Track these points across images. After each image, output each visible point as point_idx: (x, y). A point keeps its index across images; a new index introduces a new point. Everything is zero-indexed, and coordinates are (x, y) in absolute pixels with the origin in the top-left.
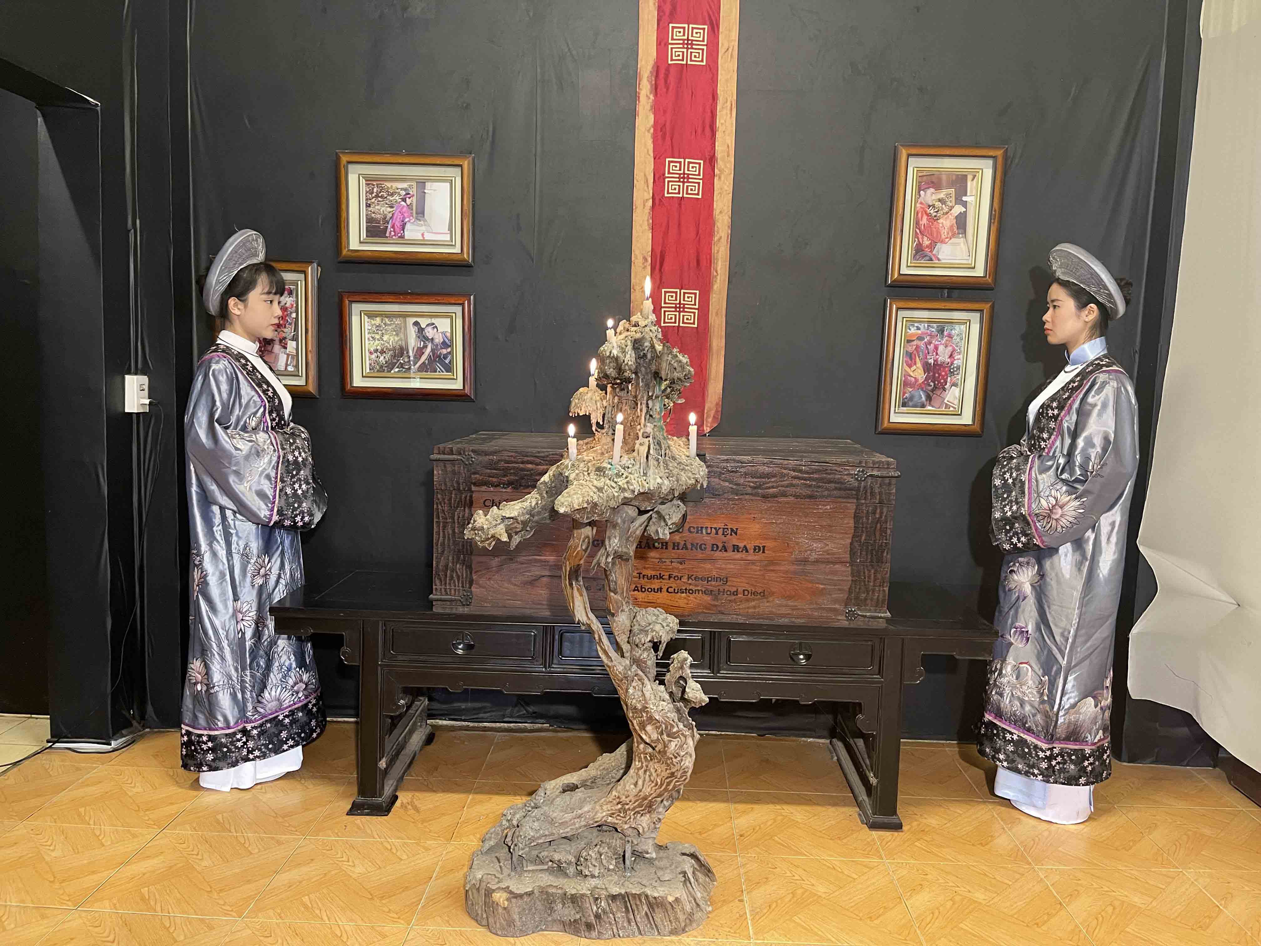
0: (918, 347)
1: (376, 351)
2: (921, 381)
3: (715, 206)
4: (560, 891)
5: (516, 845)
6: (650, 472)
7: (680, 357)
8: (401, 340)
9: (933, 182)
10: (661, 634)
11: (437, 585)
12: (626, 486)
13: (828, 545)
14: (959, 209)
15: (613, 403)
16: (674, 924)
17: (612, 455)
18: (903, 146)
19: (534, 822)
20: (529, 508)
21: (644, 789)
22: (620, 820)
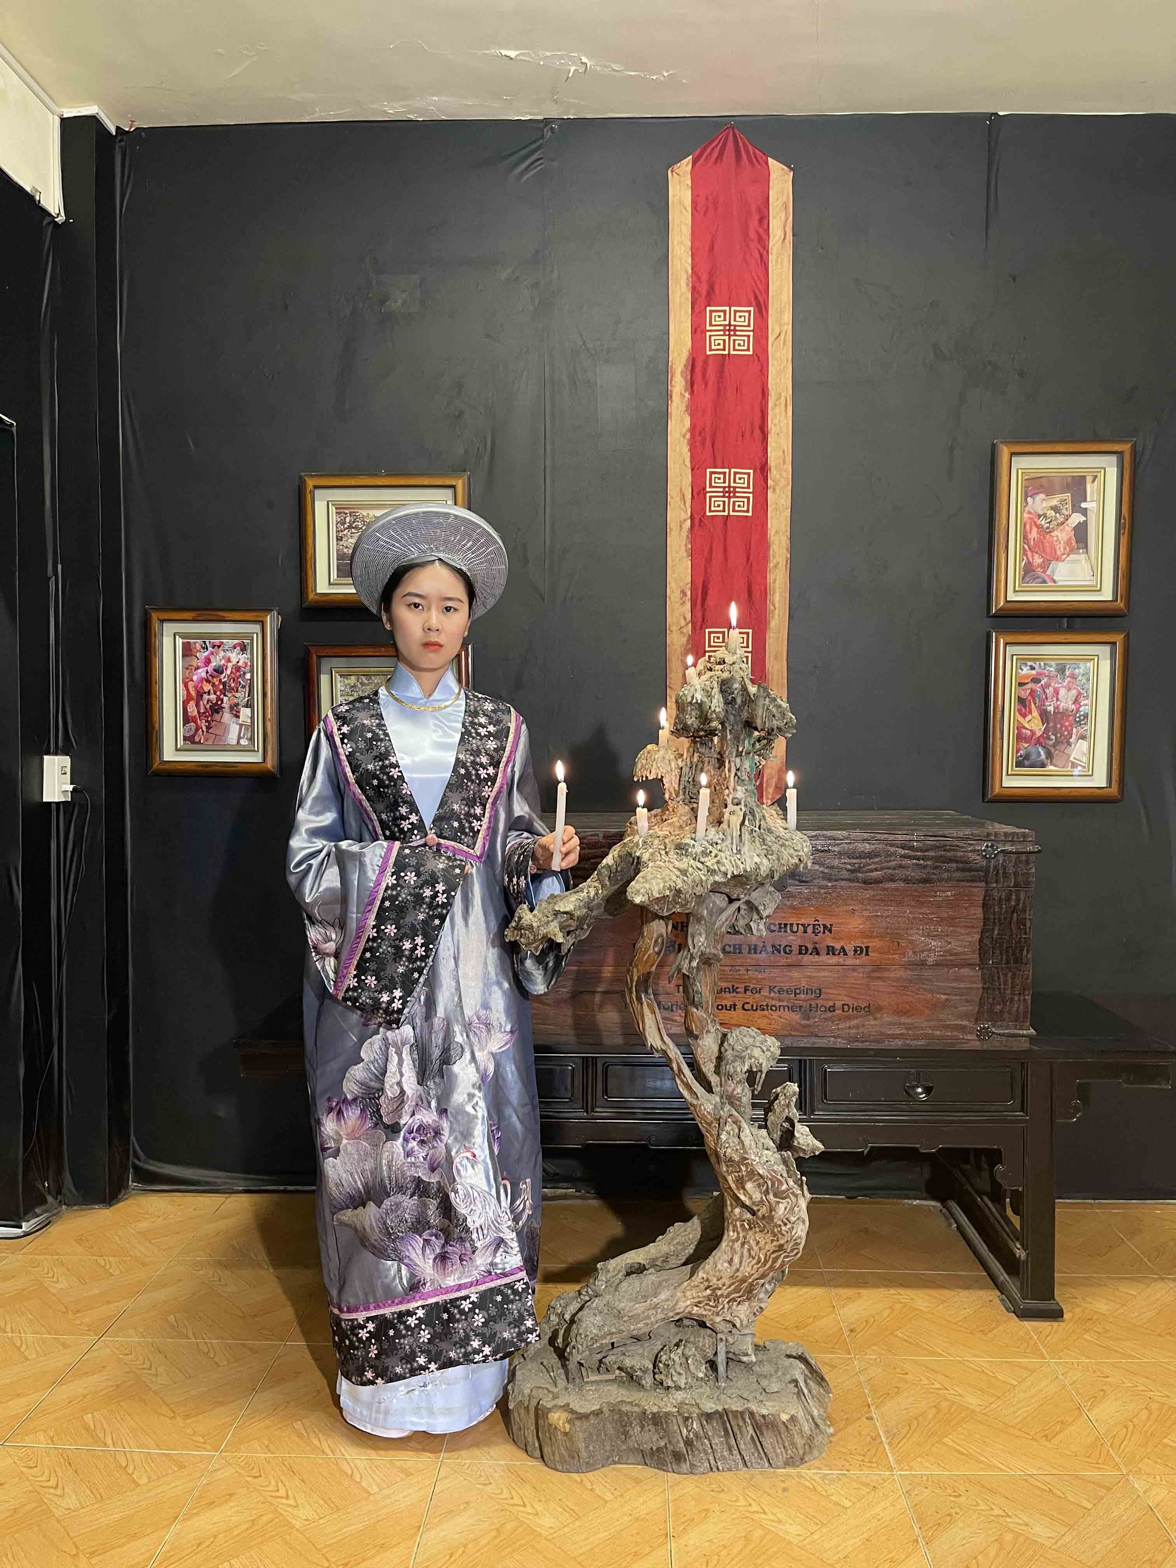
0: (1033, 692)
2: (1039, 733)
3: (769, 525)
4: (636, 1409)
5: (574, 1347)
6: (745, 849)
7: (779, 701)
9: (1042, 486)
10: (761, 1061)
12: (716, 867)
13: (950, 943)
14: (1077, 518)
15: (692, 761)
17: (695, 828)
18: (1004, 443)
19: (595, 1315)
20: (586, 900)
21: (742, 1268)
22: (710, 1310)
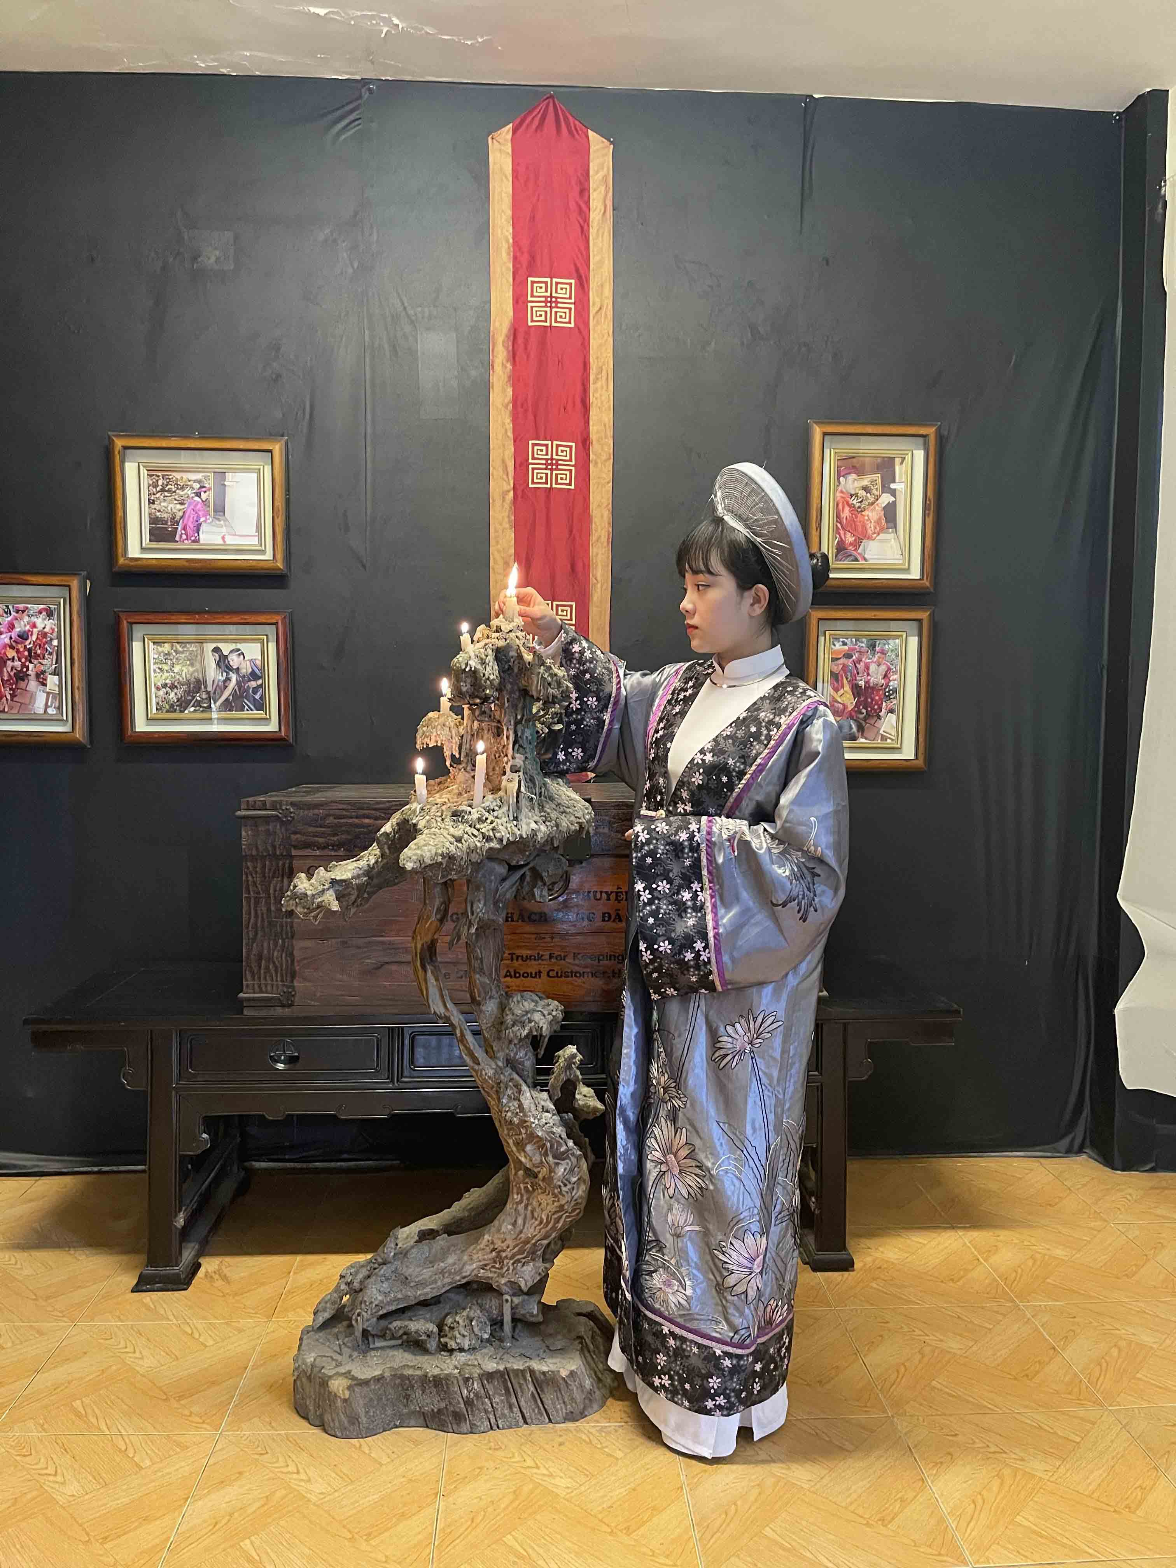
1: (165, 686)
2: (850, 707)
3: (591, 499)
5: (359, 1315)
6: (522, 817)
8: (197, 671)
9: (854, 467)
10: (541, 1025)
11: (248, 980)
12: (491, 834)
14: (886, 499)
15: (472, 729)
16: (569, 1406)
17: (473, 795)
18: (817, 423)
19: (382, 1282)
20: (366, 868)
21: (525, 1230)
22: (495, 1272)
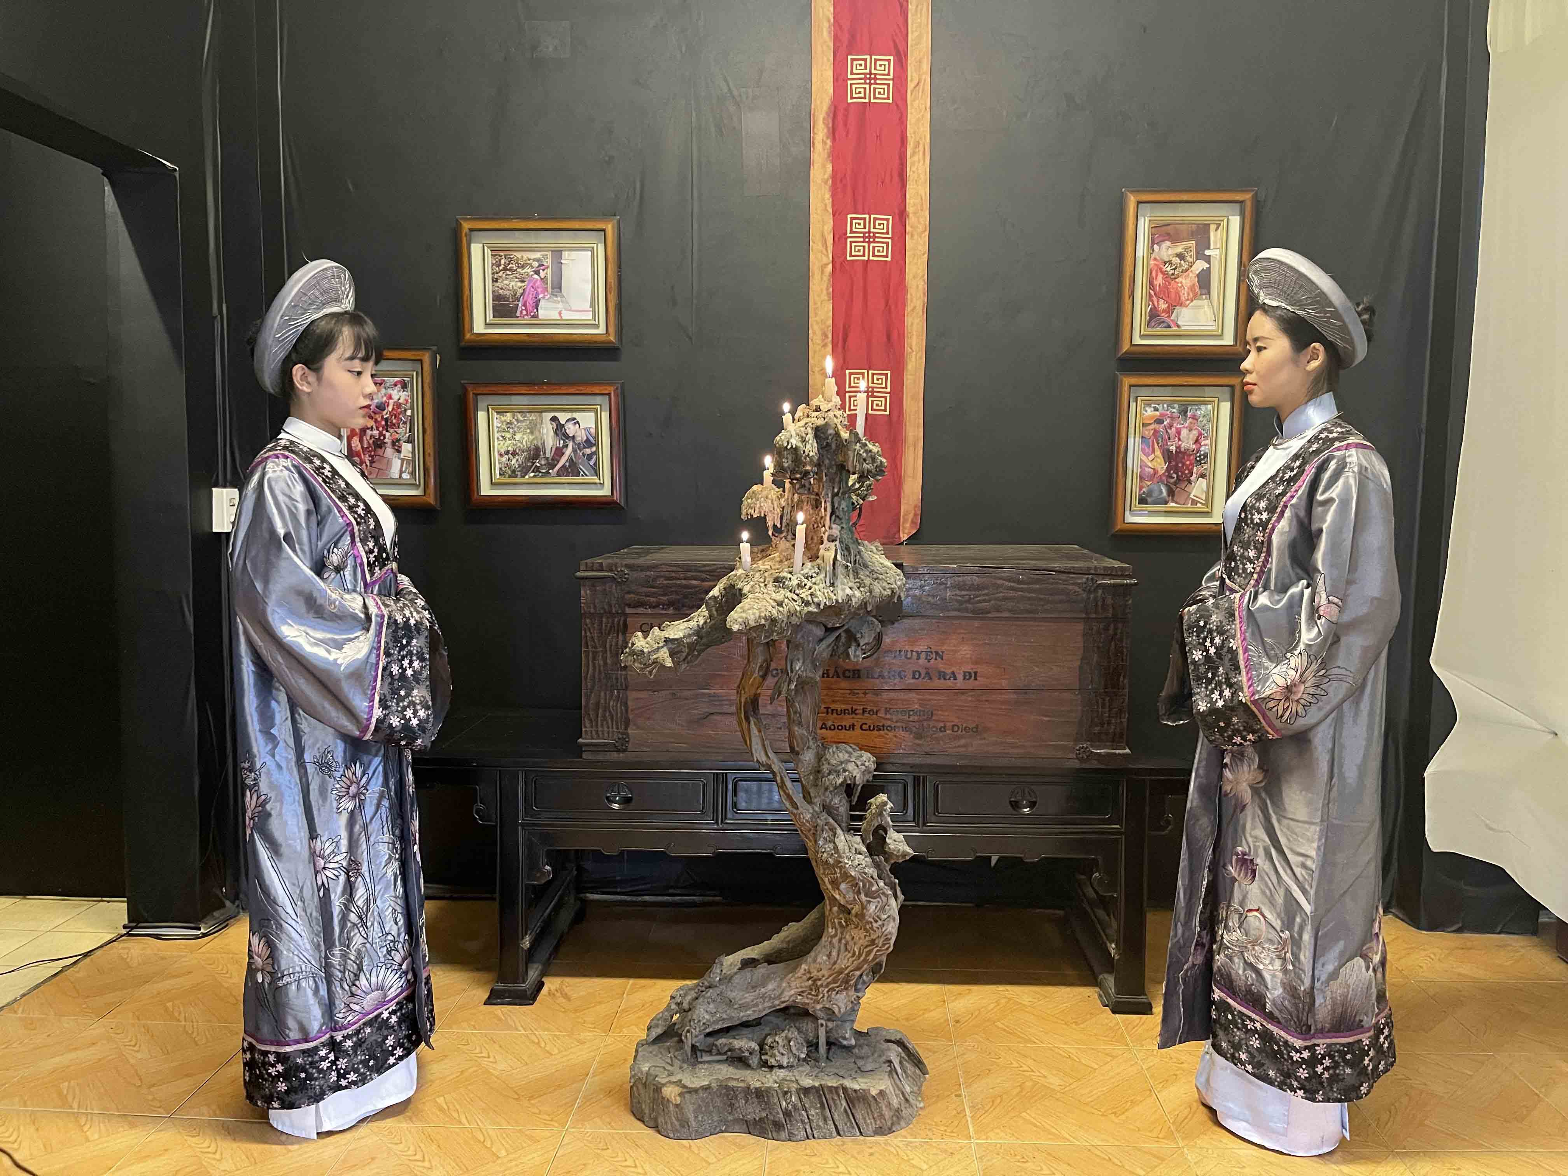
1: (507, 452)
2: (1161, 472)
3: (907, 270)
5: (688, 1031)
6: (838, 583)
7: (870, 446)
8: (536, 438)
9: (1168, 234)
10: (855, 774)
11: (587, 726)
12: (810, 599)
13: (1052, 669)
14: (1200, 265)
15: (792, 501)
16: (878, 1122)
17: (793, 563)
18: (1132, 192)
19: (709, 1004)
20: (696, 628)
21: (839, 961)
22: (811, 999)
